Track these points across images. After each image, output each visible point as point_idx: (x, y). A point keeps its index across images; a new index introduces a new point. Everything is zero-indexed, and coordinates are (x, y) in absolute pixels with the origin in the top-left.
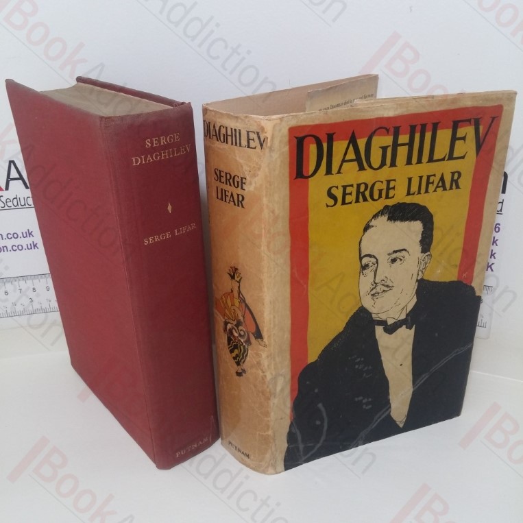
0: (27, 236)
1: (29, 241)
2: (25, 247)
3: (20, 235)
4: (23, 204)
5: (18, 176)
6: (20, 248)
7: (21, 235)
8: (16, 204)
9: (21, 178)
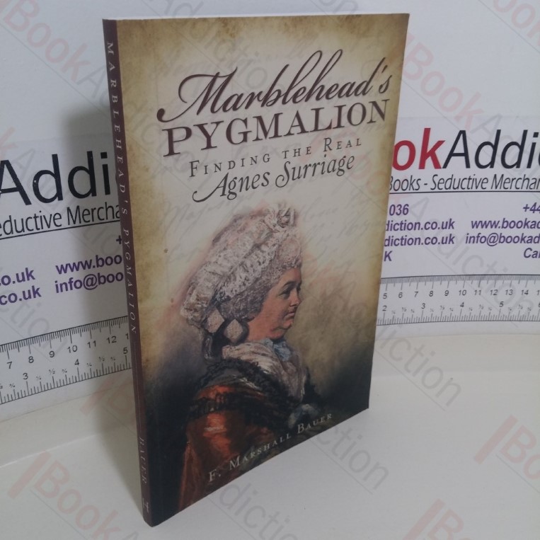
0: (24, 280)
1: (27, 286)
2: (20, 296)
3: (13, 278)
4: (19, 228)
5: (14, 186)
6: (13, 298)
7: (16, 280)
8: (8, 230)
9: (19, 188)
